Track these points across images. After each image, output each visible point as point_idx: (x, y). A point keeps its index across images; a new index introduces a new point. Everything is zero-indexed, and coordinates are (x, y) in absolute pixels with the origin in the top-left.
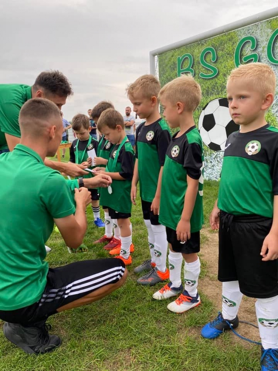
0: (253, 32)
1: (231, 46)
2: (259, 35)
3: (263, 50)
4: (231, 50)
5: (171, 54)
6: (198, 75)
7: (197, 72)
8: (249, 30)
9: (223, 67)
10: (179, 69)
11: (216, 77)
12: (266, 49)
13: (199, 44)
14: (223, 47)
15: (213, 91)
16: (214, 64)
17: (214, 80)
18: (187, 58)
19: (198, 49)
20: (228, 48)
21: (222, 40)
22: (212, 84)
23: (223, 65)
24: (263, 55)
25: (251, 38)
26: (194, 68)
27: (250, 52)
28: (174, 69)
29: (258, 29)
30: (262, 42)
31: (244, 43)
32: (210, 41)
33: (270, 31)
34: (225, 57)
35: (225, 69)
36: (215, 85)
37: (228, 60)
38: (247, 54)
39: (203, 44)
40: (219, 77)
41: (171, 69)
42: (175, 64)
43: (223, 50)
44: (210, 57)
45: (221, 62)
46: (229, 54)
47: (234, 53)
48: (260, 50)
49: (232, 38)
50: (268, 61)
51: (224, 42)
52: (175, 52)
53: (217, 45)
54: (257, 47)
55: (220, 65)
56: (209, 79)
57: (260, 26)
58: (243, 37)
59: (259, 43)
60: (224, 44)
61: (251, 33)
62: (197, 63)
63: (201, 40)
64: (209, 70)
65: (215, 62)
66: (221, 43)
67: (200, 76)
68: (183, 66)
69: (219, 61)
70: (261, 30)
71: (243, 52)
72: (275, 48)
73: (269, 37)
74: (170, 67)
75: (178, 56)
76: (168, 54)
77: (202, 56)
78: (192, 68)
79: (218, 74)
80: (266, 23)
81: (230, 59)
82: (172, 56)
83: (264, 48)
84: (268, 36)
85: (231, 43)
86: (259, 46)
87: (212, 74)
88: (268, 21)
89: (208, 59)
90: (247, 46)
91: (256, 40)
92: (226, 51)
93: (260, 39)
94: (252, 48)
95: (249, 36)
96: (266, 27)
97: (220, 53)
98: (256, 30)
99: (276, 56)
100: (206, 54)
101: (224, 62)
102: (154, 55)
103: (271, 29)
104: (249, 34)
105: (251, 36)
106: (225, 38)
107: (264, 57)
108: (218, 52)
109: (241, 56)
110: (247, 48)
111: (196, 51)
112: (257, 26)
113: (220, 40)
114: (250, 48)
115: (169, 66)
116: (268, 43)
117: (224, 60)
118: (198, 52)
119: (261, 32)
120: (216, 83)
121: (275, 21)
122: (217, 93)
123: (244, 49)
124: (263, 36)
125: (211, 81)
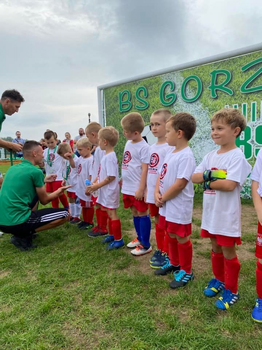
0: (172, 78)
1: (157, 86)
2: (176, 80)
3: (179, 91)
4: (157, 89)
5: (114, 89)
6: (135, 106)
7: (133, 104)
8: (169, 77)
9: (152, 101)
10: (120, 101)
11: (147, 108)
12: (180, 91)
13: (134, 84)
14: (151, 87)
15: (145, 119)
16: (146, 99)
17: (146, 111)
18: (126, 93)
19: (134, 87)
20: (155, 88)
21: (150, 82)
22: (144, 114)
23: (152, 100)
24: (178, 94)
25: (170, 82)
26: (131, 101)
27: (170, 92)
28: (116, 101)
29: (175, 76)
30: (178, 85)
31: (166, 85)
32: (142, 82)
33: (182, 78)
34: (153, 94)
35: (153, 103)
36: (147, 114)
37: (155, 97)
38: (168, 93)
39: (137, 84)
40: (149, 108)
41: (114, 101)
42: (117, 96)
43: (151, 89)
44: (142, 94)
45: (150, 98)
46: (156, 92)
47: (159, 92)
48: (176, 91)
49: (158, 81)
50: (182, 99)
51: (152, 83)
52: (117, 88)
53: (147, 86)
54: (174, 89)
55: (150, 100)
56: (142, 110)
57: (176, 74)
58: (165, 81)
59: (175, 86)
60: (152, 85)
61: (170, 79)
62: (134, 97)
63: (136, 81)
64: (142, 103)
65: (147, 98)
66: (150, 84)
67: (136, 107)
68: (123, 99)
69: (149, 97)
70: (177, 77)
71: (166, 92)
72: (186, 91)
73: (183, 82)
74: (114, 99)
75: (119, 92)
76: (111, 90)
77: (137, 93)
78: (130, 101)
79: (149, 107)
80: (180, 73)
81: (157, 96)
82: (115, 91)
83: (179, 90)
84: (181, 82)
85: (157, 85)
86: (176, 88)
87: (144, 106)
88: (181, 71)
89: (141, 95)
90: (168, 87)
91: (174, 84)
92: (154, 90)
93: (177, 84)
94: (171, 89)
95: (169, 80)
96: (180, 76)
97: (150, 91)
98: (174, 77)
99: (187, 96)
100: (139, 92)
101: (153, 98)
102: (101, 90)
103: (183, 77)
104: (169, 79)
105: (171, 81)
106: (153, 81)
107: (180, 96)
108: (148, 90)
109: (164, 94)
110: (168, 89)
111: (133, 88)
112: (174, 74)
113: (149, 82)
114: (170, 89)
115: (112, 98)
116: (181, 86)
117: (153, 97)
118: (134, 89)
119: (177, 79)
120: (147, 113)
121: (186, 72)
122: (148, 121)
123: (166, 90)
124: (178, 81)
125: (144, 111)
